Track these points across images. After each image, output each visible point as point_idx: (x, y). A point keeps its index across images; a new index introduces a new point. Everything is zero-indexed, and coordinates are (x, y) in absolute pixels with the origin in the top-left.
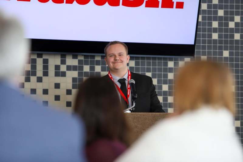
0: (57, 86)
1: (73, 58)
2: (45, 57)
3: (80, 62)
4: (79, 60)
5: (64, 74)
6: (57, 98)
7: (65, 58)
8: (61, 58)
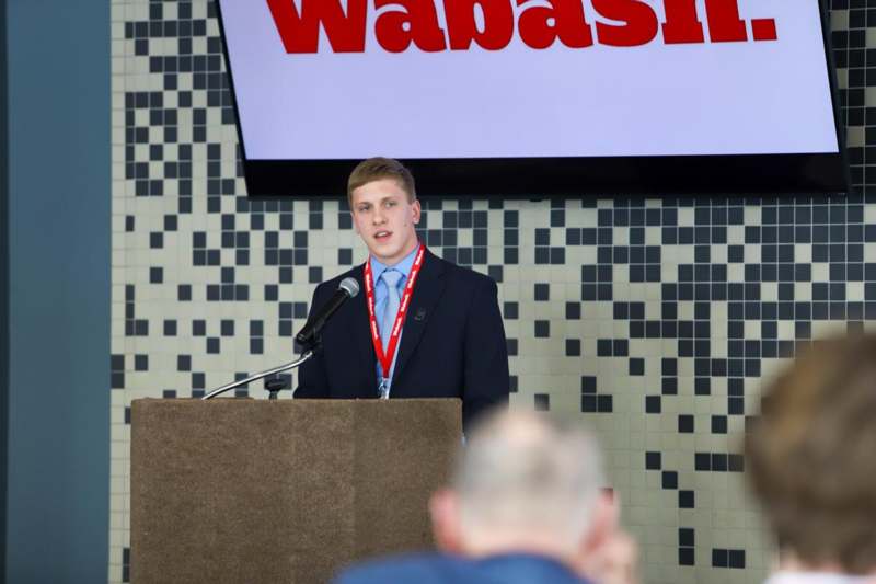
0: (542, 292)
1: (584, 206)
2: (509, 206)
3: (604, 217)
4: (601, 213)
5: (558, 257)
6: (542, 329)
7: (563, 206)
8: (552, 206)
